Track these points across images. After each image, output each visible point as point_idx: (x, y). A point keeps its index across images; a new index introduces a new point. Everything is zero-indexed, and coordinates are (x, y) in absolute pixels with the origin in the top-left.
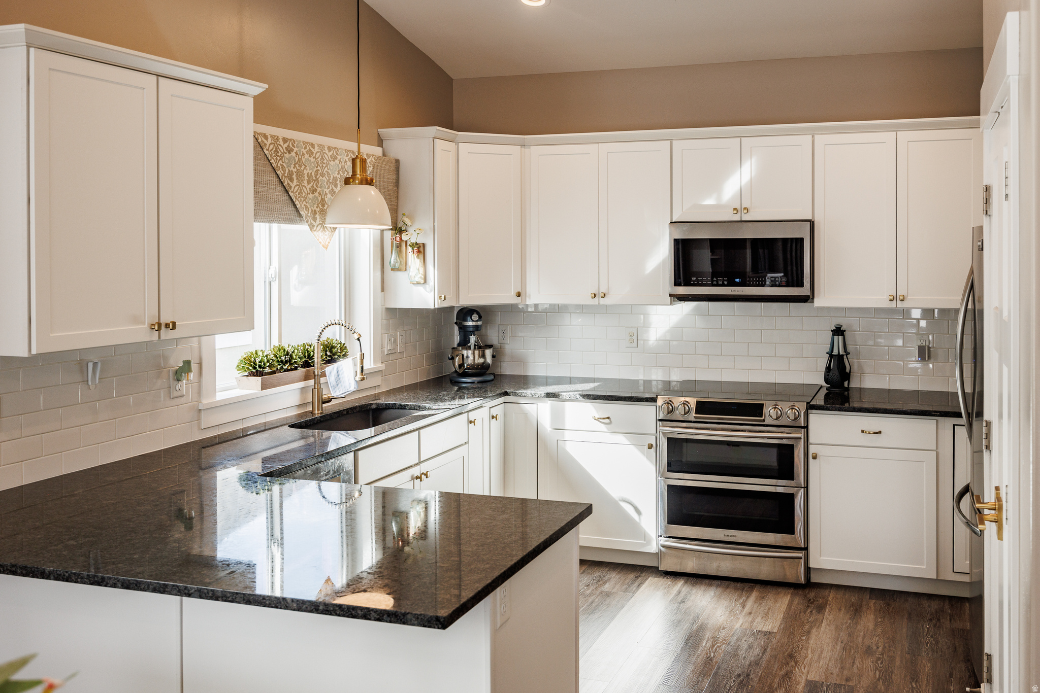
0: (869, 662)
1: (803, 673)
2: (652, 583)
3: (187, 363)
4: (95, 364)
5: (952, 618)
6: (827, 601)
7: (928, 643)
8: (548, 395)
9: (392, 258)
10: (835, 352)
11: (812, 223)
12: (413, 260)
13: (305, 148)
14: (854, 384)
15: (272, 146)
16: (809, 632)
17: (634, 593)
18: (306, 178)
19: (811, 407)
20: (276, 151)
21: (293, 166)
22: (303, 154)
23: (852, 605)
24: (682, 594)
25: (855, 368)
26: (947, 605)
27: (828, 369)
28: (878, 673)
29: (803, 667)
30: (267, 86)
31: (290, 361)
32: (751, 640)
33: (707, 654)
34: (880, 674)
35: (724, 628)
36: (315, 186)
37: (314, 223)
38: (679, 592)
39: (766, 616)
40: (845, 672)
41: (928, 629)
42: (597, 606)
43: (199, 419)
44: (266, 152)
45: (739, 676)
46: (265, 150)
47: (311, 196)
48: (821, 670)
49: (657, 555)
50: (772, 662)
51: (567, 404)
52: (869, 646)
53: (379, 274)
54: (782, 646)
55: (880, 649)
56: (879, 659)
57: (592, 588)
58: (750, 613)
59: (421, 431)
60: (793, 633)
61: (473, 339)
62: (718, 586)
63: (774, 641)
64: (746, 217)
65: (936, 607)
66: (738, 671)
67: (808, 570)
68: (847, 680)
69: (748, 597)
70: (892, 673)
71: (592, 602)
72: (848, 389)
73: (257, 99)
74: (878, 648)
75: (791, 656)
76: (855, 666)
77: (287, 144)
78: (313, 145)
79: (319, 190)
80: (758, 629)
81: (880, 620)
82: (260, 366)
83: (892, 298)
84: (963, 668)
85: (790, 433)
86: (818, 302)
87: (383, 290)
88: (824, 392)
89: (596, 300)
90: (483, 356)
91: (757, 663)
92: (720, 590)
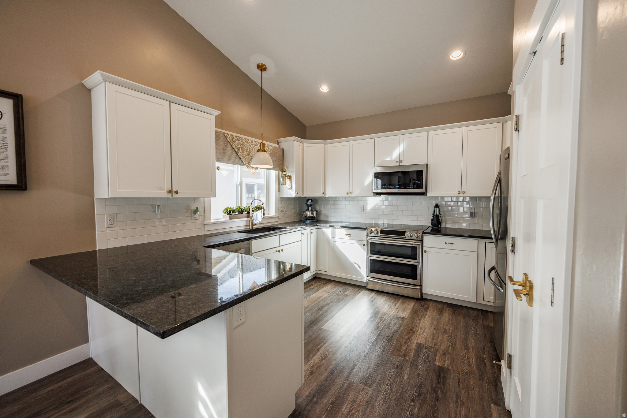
0: (445, 337)
1: (415, 338)
2: (364, 293)
3: (197, 208)
4: (158, 206)
5: (483, 319)
6: (429, 306)
7: (472, 331)
8: (330, 226)
9: (281, 181)
10: (435, 214)
11: (427, 165)
12: (288, 181)
13: (245, 140)
14: (443, 225)
15: (230, 138)
16: (420, 319)
17: (356, 296)
18: (245, 150)
19: (424, 233)
20: (233, 140)
21: (239, 145)
22: (244, 142)
23: (439, 309)
24: (373, 298)
25: (443, 220)
26: (481, 314)
27: (432, 220)
28: (449, 343)
29: (416, 336)
30: (220, 112)
31: (241, 211)
32: (396, 320)
33: (377, 325)
34: (450, 343)
35: (386, 314)
36: (249, 153)
37: (248, 166)
38: (372, 297)
39: (404, 310)
40: (434, 341)
41: (472, 324)
42: (341, 300)
43: (204, 228)
44: (228, 140)
45: (388, 336)
46: (227, 139)
47: (247, 156)
48: (424, 338)
49: (367, 283)
50: (403, 332)
51: (336, 229)
52: (446, 329)
53: (277, 186)
54: (408, 325)
55: (451, 331)
56: (450, 336)
57: (342, 292)
58: (398, 309)
59: (281, 235)
60: (413, 319)
61: (310, 208)
62: (387, 296)
63: (405, 322)
64: (401, 164)
65: (476, 314)
66: (388, 334)
67: (422, 294)
68: (435, 345)
69: (398, 302)
70: (456, 344)
71: (340, 298)
72: (440, 228)
73: (216, 117)
74: (450, 330)
75: (411, 330)
76: (439, 338)
77: (237, 138)
78: (248, 140)
79: (250, 155)
80: (400, 316)
81: (451, 317)
82: (229, 212)
83: (459, 192)
84: (490, 346)
85: (416, 242)
86: (428, 195)
87: (279, 191)
88: (431, 228)
89: (348, 195)
90: (313, 214)
91: (397, 331)
92: (388, 297)
